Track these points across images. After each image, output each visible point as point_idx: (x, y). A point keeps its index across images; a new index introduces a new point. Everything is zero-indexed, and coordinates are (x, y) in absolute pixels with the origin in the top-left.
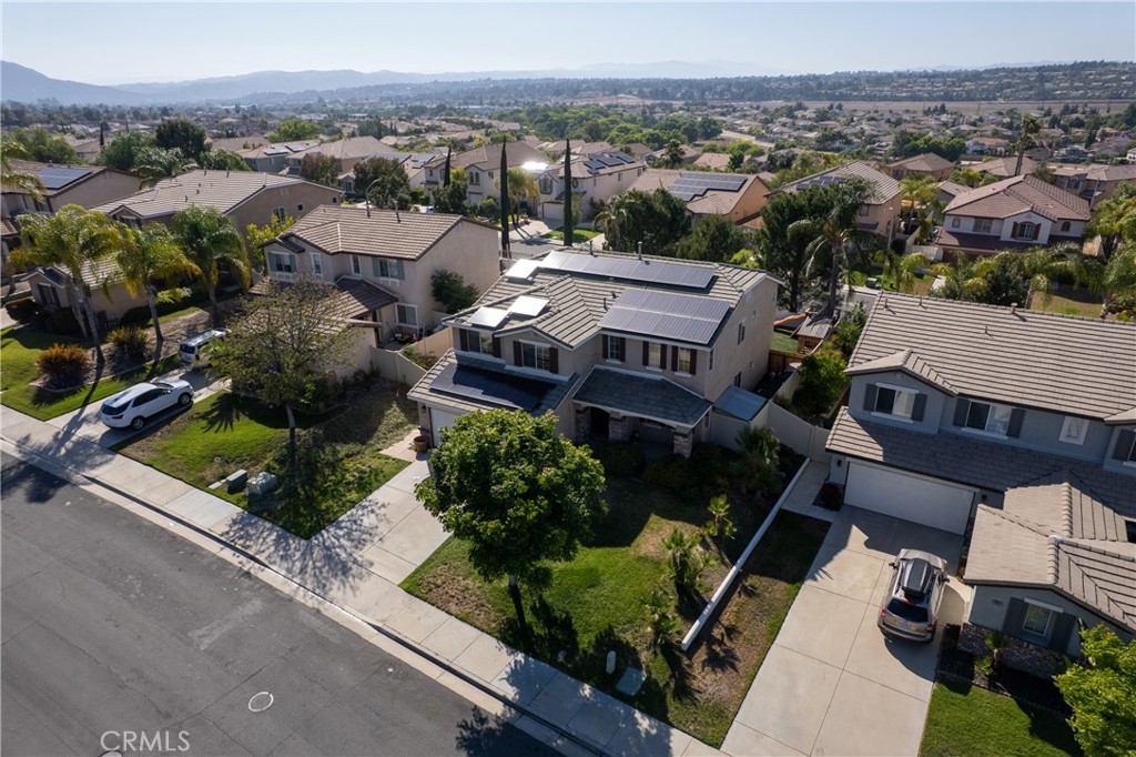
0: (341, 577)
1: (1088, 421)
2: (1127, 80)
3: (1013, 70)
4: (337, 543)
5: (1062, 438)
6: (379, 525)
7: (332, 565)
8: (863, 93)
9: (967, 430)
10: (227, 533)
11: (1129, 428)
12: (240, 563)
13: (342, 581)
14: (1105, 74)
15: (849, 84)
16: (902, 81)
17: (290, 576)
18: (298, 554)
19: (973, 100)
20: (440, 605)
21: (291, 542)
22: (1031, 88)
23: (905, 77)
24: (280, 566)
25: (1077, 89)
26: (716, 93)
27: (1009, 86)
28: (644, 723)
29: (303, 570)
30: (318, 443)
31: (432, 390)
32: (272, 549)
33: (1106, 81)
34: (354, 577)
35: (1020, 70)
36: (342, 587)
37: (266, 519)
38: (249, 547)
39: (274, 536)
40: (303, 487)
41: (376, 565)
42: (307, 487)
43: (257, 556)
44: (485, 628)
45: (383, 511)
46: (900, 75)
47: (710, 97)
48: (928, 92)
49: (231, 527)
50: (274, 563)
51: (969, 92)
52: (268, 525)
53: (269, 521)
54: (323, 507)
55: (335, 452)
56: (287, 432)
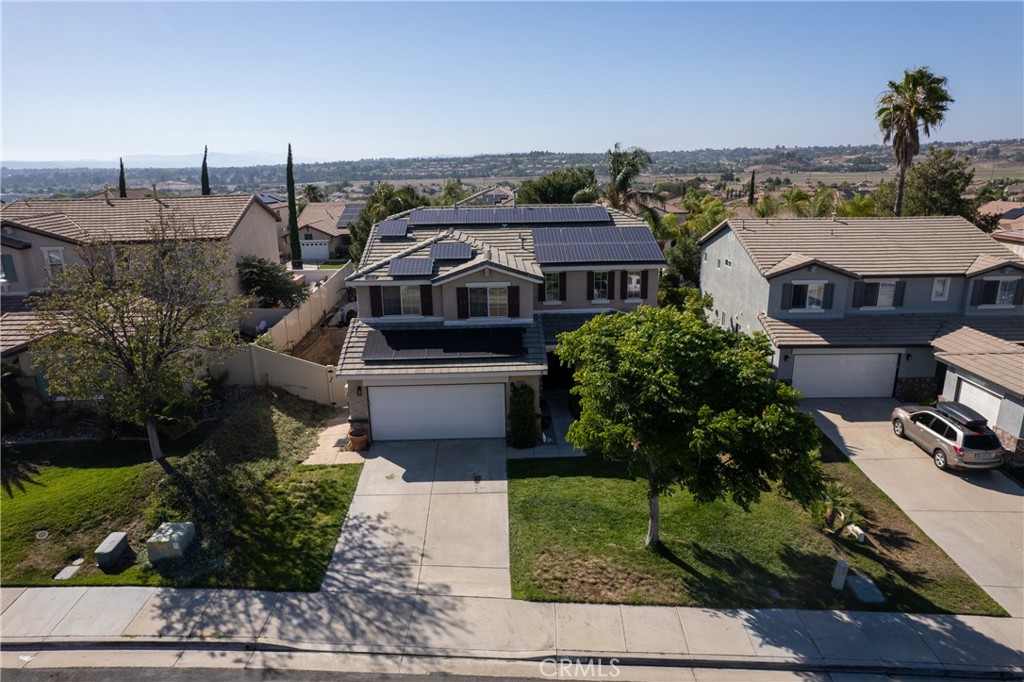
0: (422, 618)
1: (949, 279)
2: (566, 163)
3: (494, 156)
4: (367, 581)
5: (934, 299)
6: (401, 539)
7: (393, 607)
8: (392, 174)
9: (864, 309)
10: (169, 628)
11: (979, 278)
12: (238, 661)
13: (430, 622)
14: (552, 159)
15: (378, 167)
16: (418, 164)
17: (342, 647)
18: (324, 614)
19: (474, 177)
20: (592, 598)
21: (295, 602)
22: (510, 168)
23: (419, 161)
24: (312, 640)
25: (539, 169)
26: (264, 177)
27: (495, 167)
29: (354, 630)
30: (217, 468)
31: (367, 363)
32: (274, 621)
33: (554, 164)
34: (440, 610)
35: (499, 156)
36: (439, 629)
37: (219, 587)
38: (230, 633)
39: (258, 605)
40: (238, 527)
41: (453, 587)
42: (245, 527)
43: (261, 640)
44: (671, 601)
45: (386, 523)
46: (415, 160)
47: (259, 180)
48: (440, 172)
49: (167, 617)
50: (298, 639)
51: (469, 171)
52: (232, 593)
53: (229, 587)
54: (296, 543)
55: (250, 475)
56: (155, 466)
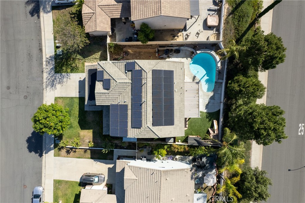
4: (57, 79)
6: (65, 82)
7: (52, 83)
12: (44, 68)
13: (51, 87)
18: (51, 75)
21: (53, 71)
24: (47, 75)
28: (52, 146)
29: (49, 79)
32: (49, 70)
36: (49, 89)
37: (55, 61)
39: (52, 67)
41: (56, 90)
42: (65, 60)
45: (68, 79)
49: (49, 57)
54: (63, 68)
